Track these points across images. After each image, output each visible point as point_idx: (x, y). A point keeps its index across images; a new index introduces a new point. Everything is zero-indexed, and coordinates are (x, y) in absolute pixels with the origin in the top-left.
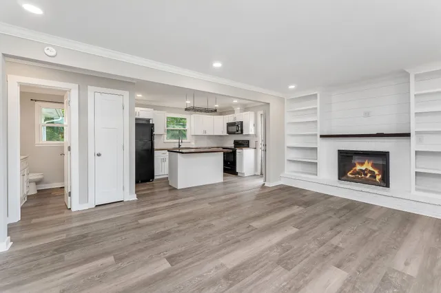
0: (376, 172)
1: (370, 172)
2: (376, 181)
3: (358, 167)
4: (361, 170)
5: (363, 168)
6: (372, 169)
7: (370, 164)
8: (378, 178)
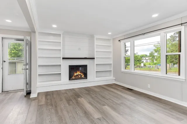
0: (82, 74)
1: (80, 75)
2: (82, 77)
3: (75, 74)
4: (77, 75)
5: (77, 74)
6: (80, 74)
7: (79, 72)
8: (83, 76)
